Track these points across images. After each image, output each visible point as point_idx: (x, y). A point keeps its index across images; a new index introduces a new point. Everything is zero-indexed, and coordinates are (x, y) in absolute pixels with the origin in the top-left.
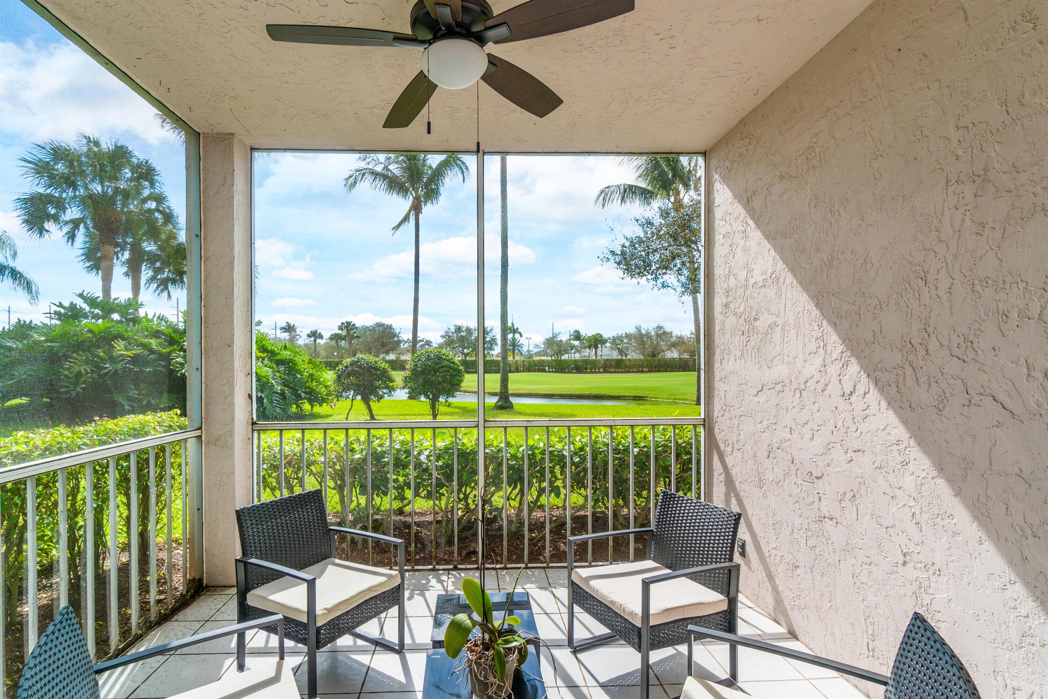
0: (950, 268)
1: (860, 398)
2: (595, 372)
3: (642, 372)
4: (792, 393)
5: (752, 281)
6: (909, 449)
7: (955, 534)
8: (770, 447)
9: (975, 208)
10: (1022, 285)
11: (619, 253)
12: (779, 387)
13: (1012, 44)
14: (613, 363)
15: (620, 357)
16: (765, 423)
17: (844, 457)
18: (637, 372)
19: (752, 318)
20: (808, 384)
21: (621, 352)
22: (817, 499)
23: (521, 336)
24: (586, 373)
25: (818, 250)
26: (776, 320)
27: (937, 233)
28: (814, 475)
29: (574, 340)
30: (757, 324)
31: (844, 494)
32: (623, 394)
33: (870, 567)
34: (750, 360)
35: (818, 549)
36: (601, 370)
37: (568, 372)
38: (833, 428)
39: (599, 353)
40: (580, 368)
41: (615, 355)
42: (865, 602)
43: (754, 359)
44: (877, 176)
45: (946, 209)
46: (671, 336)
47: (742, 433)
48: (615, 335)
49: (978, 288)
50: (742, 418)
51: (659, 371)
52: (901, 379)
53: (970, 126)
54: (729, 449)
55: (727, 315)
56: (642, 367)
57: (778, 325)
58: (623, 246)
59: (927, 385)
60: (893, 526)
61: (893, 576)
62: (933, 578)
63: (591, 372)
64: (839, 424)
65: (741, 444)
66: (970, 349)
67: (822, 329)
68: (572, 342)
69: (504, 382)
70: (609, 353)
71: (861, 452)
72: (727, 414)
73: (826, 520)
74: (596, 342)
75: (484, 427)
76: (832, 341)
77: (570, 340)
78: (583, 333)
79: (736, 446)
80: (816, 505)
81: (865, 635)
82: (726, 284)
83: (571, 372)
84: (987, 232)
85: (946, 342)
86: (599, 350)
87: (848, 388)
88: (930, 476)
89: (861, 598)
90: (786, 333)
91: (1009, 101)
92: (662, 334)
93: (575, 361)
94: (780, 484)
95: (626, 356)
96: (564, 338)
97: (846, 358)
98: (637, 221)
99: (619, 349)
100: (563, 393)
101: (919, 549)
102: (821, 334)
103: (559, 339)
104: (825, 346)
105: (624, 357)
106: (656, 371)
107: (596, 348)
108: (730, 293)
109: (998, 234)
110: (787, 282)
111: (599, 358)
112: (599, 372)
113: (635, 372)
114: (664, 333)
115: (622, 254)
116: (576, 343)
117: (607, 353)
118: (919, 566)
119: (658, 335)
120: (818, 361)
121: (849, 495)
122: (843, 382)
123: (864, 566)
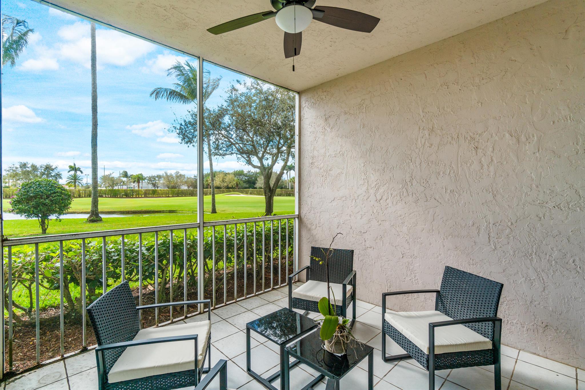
0: (420, 157)
1: (385, 201)
2: (139, 197)
3: (169, 197)
4: (351, 201)
5: (328, 154)
6: (405, 218)
7: (421, 244)
8: (339, 224)
9: (429, 139)
10: (444, 164)
11: (179, 128)
12: (344, 199)
13: (440, 91)
14: (151, 192)
15: (153, 188)
16: (336, 214)
17: (377, 223)
18: (165, 197)
19: (328, 170)
20: (359, 197)
21: (154, 185)
22: (364, 241)
23: (82, 172)
24: (133, 197)
25: (365, 145)
26: (342, 171)
27: (416, 145)
28: (363, 232)
29: (124, 177)
30: (331, 172)
31: (377, 237)
32: (162, 210)
33: (389, 262)
34: (327, 187)
35: (364, 260)
36: (143, 196)
37: (120, 197)
38: (372, 213)
39: (141, 185)
40: (127, 195)
41: (150, 187)
42: (386, 275)
43: (329, 187)
44: (392, 121)
45: (419, 137)
46: (185, 177)
47: (321, 220)
48: (151, 175)
49: (430, 164)
50: (322, 213)
51: (178, 196)
52: (402, 194)
53: (427, 112)
54: (314, 227)
55: (313, 168)
56: (169, 194)
57: (343, 173)
58: (181, 125)
59: (412, 195)
60: (398, 245)
61: (398, 263)
62: (414, 260)
63: (136, 197)
64: (375, 211)
65: (321, 224)
66: (427, 183)
67: (366, 176)
68: (121, 178)
69: (95, 203)
70: (146, 186)
71: (384, 221)
72: (312, 212)
73: (368, 248)
74: (139, 179)
75: (203, 227)
76: (371, 180)
77: (120, 177)
78: (129, 174)
79: (318, 225)
80: (363, 244)
81: (386, 287)
82: (312, 154)
83: (122, 197)
84: (433, 147)
85: (419, 181)
86: (140, 184)
87: (379, 197)
88: (413, 226)
89: (385, 274)
90: (347, 177)
91: (440, 108)
92: (180, 176)
93: (125, 190)
94: (344, 238)
95: (158, 188)
96: (116, 175)
97: (378, 187)
98: (189, 112)
99: (153, 183)
100: (122, 210)
101: (408, 251)
102: (366, 177)
103: (112, 176)
104: (368, 182)
105: (156, 189)
106: (176, 196)
107: (139, 182)
108: (315, 158)
109: (437, 148)
110: (348, 156)
111: (140, 189)
112: (142, 197)
113: (164, 197)
114: (181, 175)
115: (180, 129)
116: (125, 179)
117: (145, 186)
118: (408, 257)
119: (177, 177)
120: (364, 188)
121: (379, 238)
122: (376, 195)
123: (386, 262)
